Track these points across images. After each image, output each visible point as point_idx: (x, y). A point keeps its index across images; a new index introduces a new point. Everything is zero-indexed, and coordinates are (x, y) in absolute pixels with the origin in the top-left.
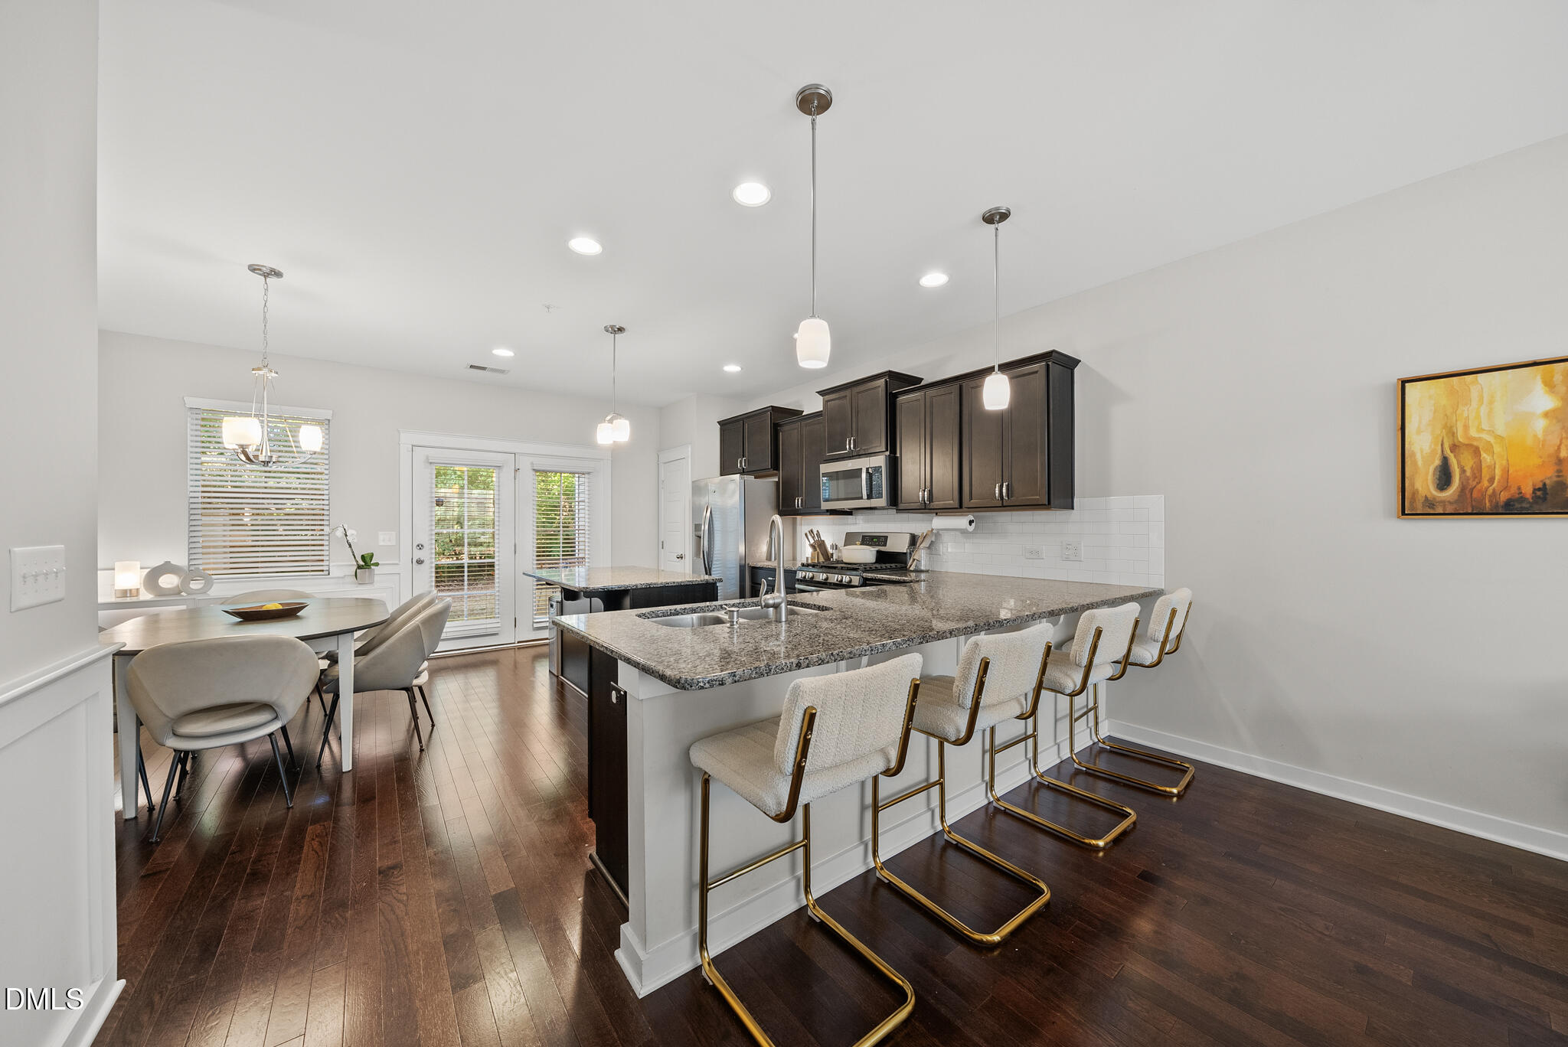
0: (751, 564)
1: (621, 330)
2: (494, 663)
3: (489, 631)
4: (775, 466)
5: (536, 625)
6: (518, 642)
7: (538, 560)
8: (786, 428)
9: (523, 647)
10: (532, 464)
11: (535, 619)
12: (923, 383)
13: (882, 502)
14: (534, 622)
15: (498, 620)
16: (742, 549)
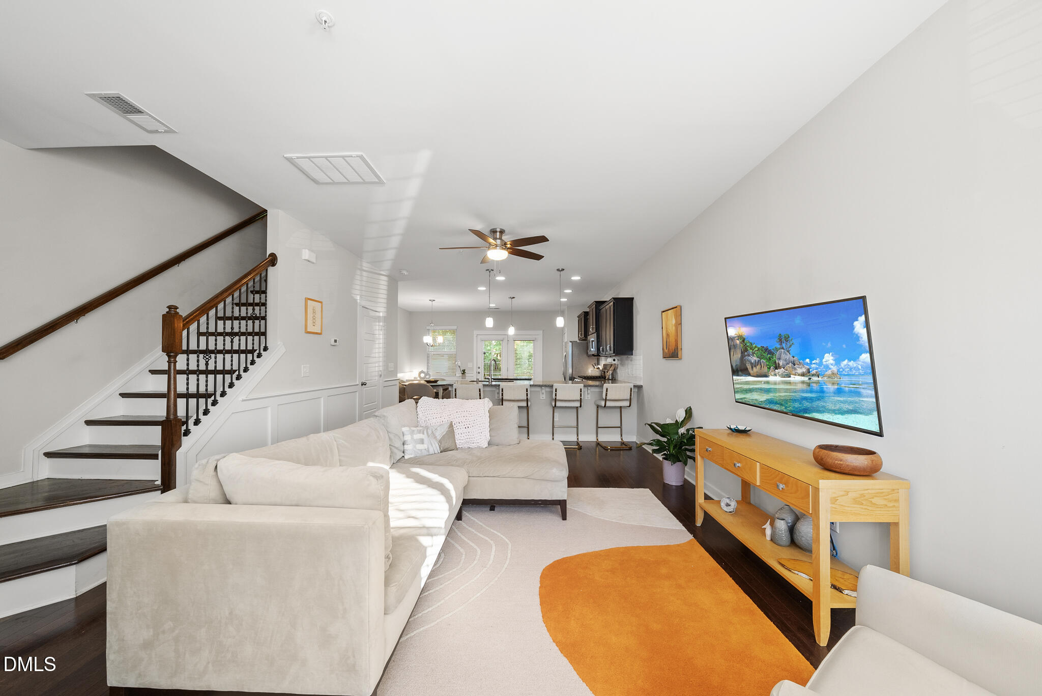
16: (570, 371)
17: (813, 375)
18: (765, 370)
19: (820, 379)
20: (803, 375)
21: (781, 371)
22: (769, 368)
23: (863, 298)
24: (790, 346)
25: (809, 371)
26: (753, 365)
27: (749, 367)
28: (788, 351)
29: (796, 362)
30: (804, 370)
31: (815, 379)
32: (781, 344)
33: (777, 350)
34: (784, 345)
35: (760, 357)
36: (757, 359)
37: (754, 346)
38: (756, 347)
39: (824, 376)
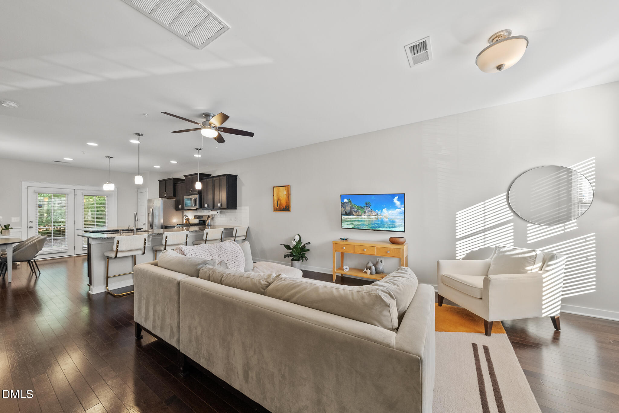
0: (166, 225)
1: (111, 157)
2: (66, 262)
3: (63, 251)
4: (174, 195)
5: (84, 249)
6: (76, 255)
7: (85, 226)
8: (178, 185)
9: (78, 256)
10: (82, 193)
11: (84, 246)
12: (211, 176)
13: (197, 207)
14: (83, 248)
15: (67, 247)
16: (162, 221)
17: (379, 216)
18: (360, 214)
19: (382, 217)
20: (375, 215)
21: (367, 214)
22: (362, 213)
23: (404, 194)
24: (370, 206)
25: (377, 214)
26: (356, 212)
27: (354, 213)
28: (369, 208)
29: (372, 211)
30: (376, 214)
31: (380, 217)
32: (366, 205)
33: (365, 207)
34: (368, 206)
35: (358, 209)
36: (357, 210)
37: (356, 205)
38: (356, 206)
39: (383, 216)
